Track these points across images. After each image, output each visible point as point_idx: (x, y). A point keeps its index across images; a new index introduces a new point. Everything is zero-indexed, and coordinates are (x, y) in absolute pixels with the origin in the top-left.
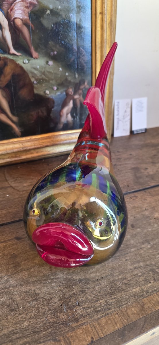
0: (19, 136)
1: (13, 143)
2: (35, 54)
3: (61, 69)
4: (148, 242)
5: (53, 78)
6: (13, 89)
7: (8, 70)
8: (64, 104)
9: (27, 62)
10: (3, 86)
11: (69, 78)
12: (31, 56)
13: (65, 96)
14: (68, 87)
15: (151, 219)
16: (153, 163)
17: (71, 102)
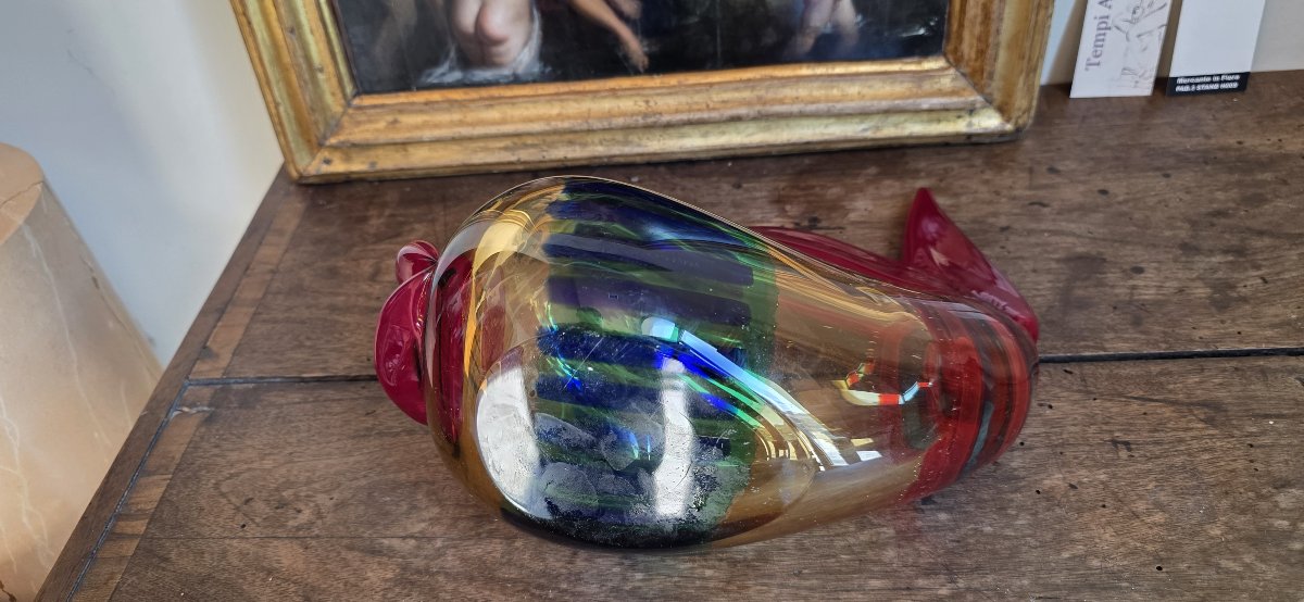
0: (641, 70)
4: (951, 571)
15: (1017, 490)
16: (1189, 249)
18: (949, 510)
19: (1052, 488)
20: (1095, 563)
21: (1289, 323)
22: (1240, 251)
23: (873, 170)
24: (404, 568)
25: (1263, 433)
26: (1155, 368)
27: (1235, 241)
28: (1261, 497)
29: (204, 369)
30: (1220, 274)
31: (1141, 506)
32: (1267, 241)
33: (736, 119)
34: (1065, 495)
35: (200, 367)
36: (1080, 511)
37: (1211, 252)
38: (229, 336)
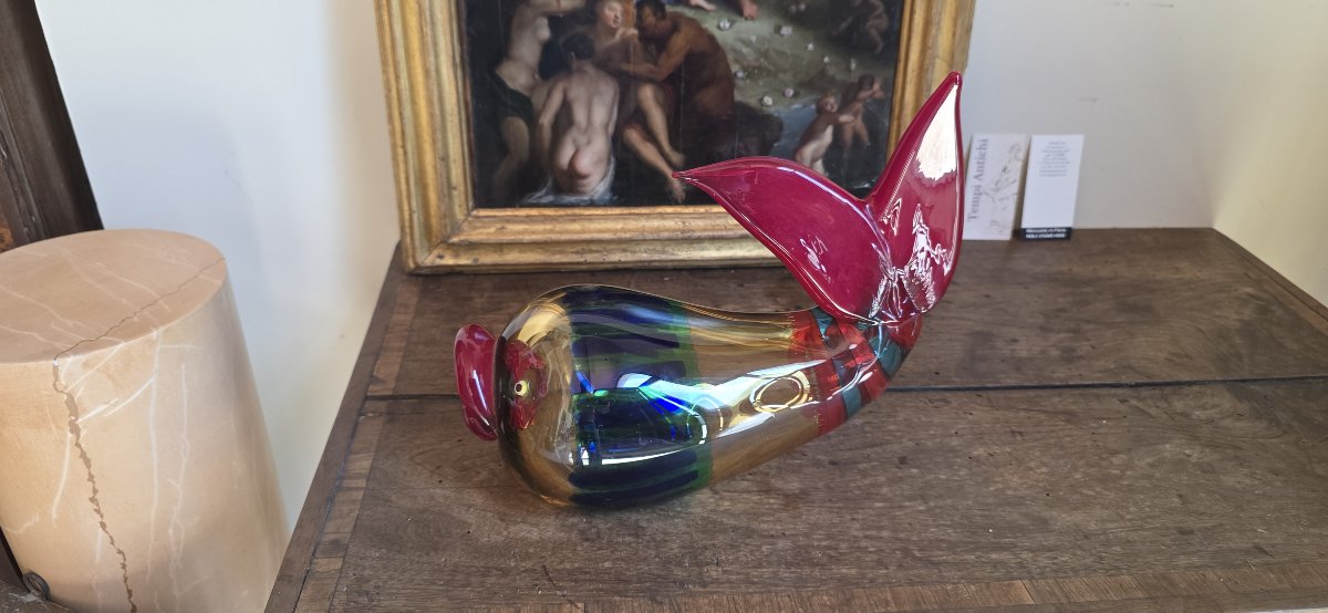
0: (680, 201)
1: (662, 216)
2: (749, 8)
3: (811, 47)
5: (787, 66)
6: (683, 85)
7: (680, 43)
8: (809, 134)
9: (728, 25)
10: (660, 78)
11: (832, 71)
12: (739, 11)
13: (815, 115)
14: (825, 92)
15: (958, 457)
16: (1045, 330)
17: (829, 131)
18: (917, 467)
19: (978, 456)
20: (1010, 492)
21: (1110, 370)
22: (1076, 331)
25: (1101, 426)
26: (1032, 393)
27: (1073, 326)
28: (1101, 459)
29: (375, 390)
30: (1066, 344)
31: (1033, 464)
32: (1092, 326)
34: (987, 459)
35: (372, 388)
36: (997, 467)
37: (1059, 332)
38: (389, 369)
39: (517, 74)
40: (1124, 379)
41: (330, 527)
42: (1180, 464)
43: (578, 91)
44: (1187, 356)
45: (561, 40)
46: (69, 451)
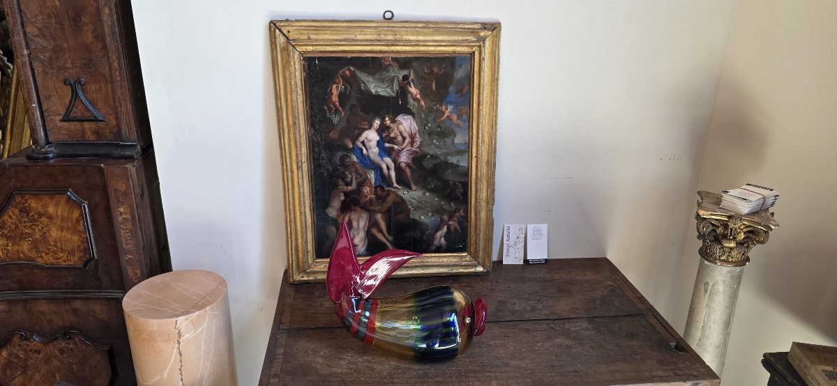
2: (414, 187)
3: (436, 199)
4: (469, 358)
5: (428, 205)
6: (391, 214)
7: (390, 199)
8: (438, 229)
9: (406, 193)
10: (383, 211)
11: (444, 207)
12: (411, 189)
13: (440, 222)
14: (443, 214)
16: (527, 300)
17: (445, 227)
19: (491, 344)
20: (499, 355)
21: (547, 314)
22: (539, 300)
23: (451, 281)
24: (349, 361)
25: (537, 334)
26: (516, 323)
27: (538, 298)
28: (533, 344)
30: (534, 305)
31: (509, 346)
32: (545, 298)
33: (416, 266)
34: (494, 345)
35: (282, 326)
36: (497, 348)
37: (533, 300)
38: (286, 319)
39: (332, 212)
40: (550, 317)
41: (273, 370)
42: (560, 346)
43: (354, 216)
44: (577, 309)
45: (348, 200)
46: (176, 351)
